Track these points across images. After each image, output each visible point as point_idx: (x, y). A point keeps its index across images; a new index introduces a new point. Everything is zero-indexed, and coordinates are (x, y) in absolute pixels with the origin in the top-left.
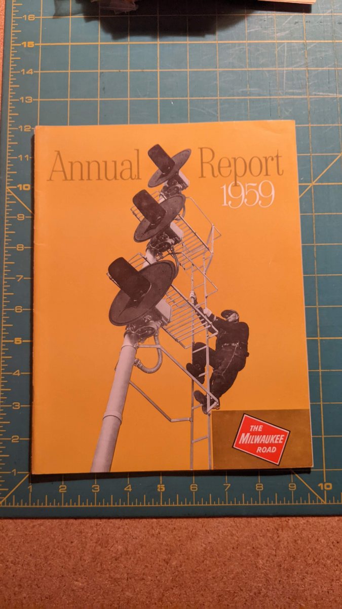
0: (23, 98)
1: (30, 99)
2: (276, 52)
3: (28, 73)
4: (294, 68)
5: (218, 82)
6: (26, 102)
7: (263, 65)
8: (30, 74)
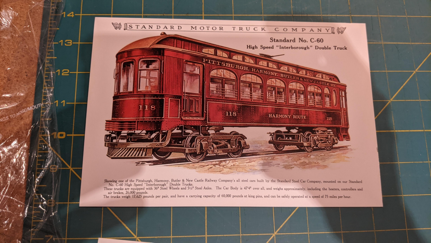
0: (62, 41)
1: (70, 42)
3: (68, 15)
6: (66, 45)
8: (71, 17)
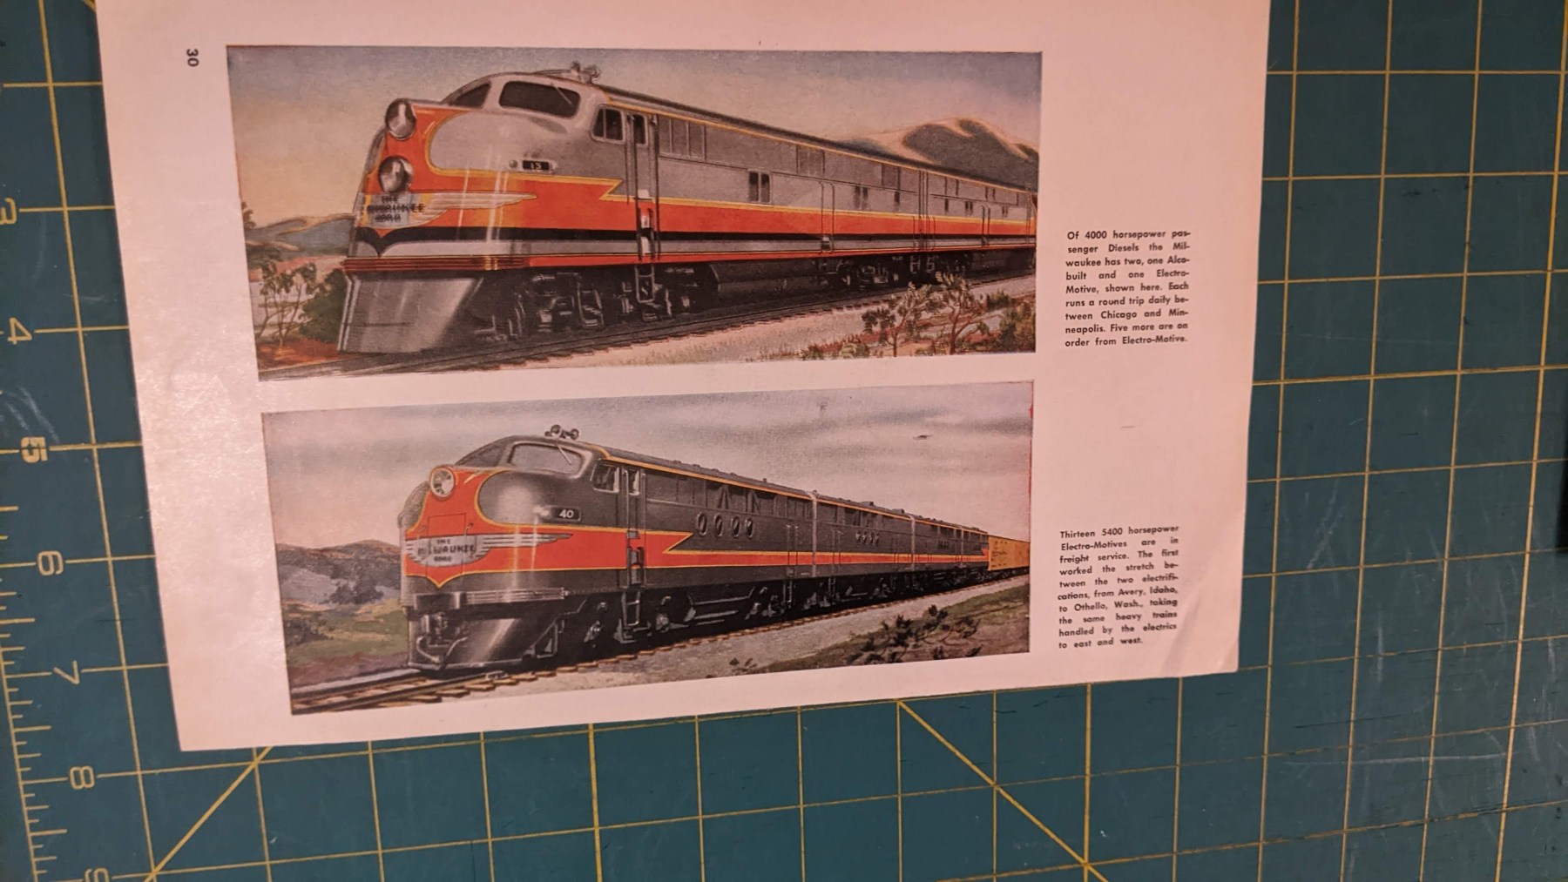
2: (1483, 730)
4: (1432, 784)
5: (1407, 563)
7: (1446, 695)
